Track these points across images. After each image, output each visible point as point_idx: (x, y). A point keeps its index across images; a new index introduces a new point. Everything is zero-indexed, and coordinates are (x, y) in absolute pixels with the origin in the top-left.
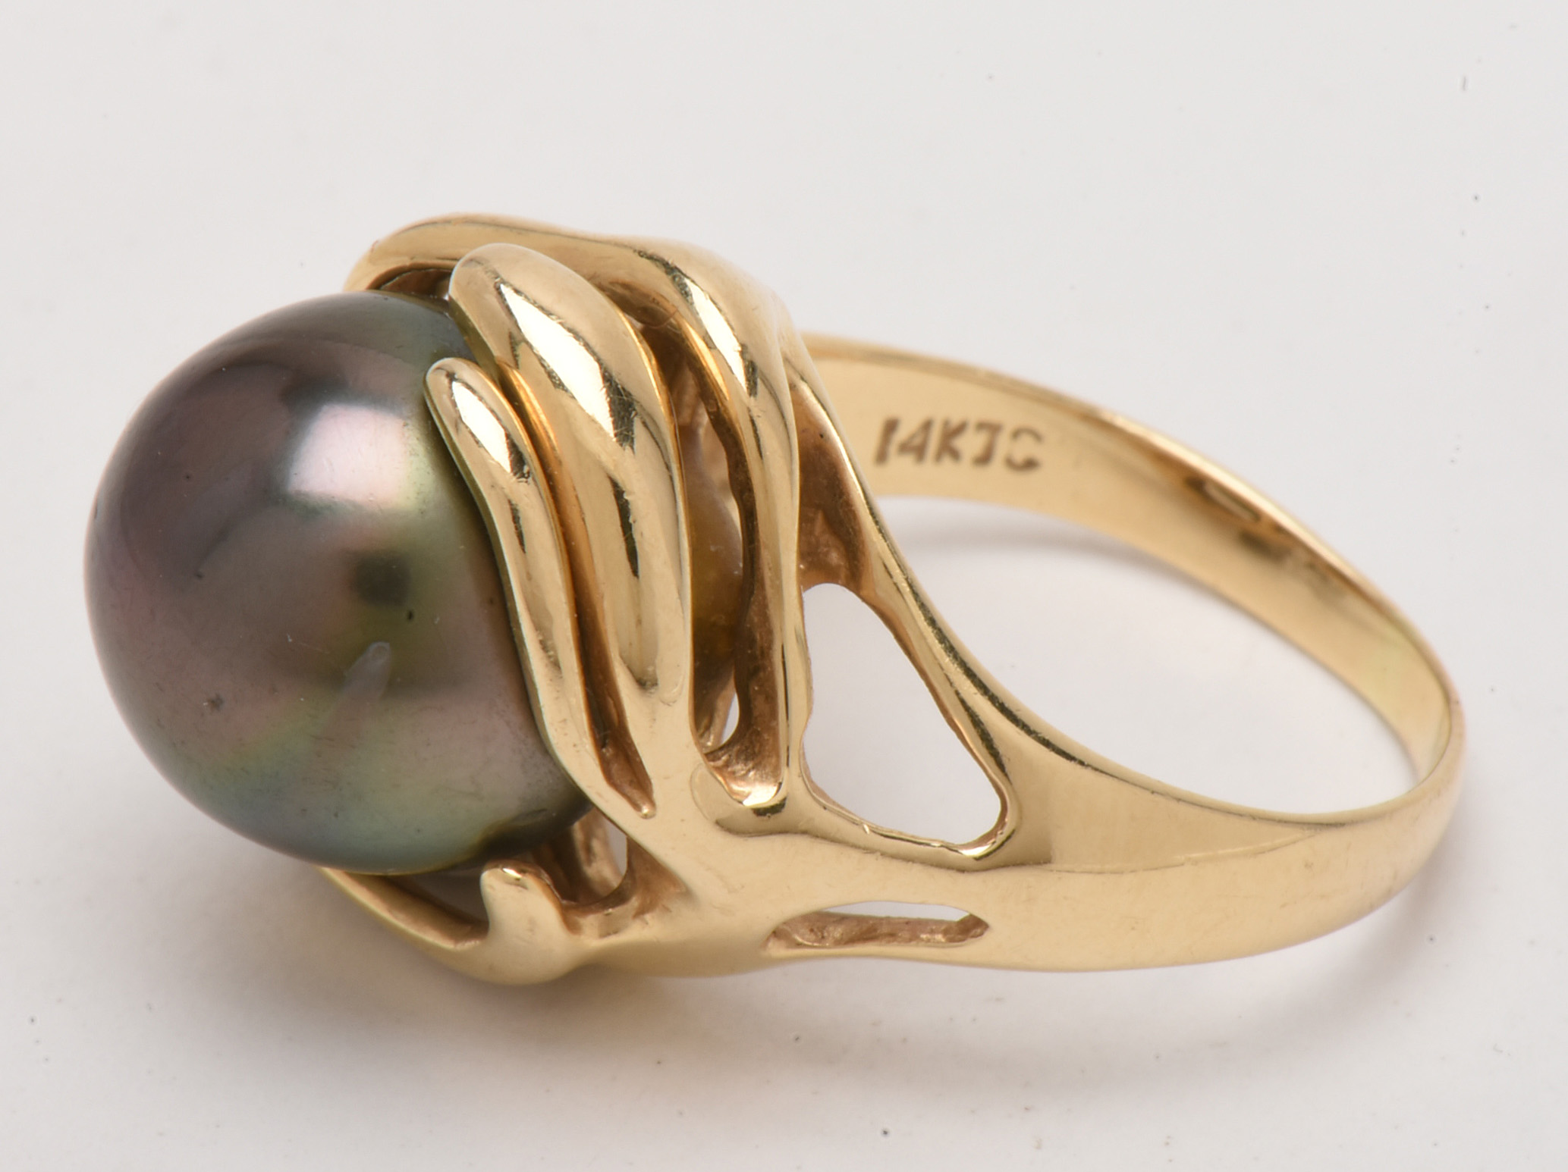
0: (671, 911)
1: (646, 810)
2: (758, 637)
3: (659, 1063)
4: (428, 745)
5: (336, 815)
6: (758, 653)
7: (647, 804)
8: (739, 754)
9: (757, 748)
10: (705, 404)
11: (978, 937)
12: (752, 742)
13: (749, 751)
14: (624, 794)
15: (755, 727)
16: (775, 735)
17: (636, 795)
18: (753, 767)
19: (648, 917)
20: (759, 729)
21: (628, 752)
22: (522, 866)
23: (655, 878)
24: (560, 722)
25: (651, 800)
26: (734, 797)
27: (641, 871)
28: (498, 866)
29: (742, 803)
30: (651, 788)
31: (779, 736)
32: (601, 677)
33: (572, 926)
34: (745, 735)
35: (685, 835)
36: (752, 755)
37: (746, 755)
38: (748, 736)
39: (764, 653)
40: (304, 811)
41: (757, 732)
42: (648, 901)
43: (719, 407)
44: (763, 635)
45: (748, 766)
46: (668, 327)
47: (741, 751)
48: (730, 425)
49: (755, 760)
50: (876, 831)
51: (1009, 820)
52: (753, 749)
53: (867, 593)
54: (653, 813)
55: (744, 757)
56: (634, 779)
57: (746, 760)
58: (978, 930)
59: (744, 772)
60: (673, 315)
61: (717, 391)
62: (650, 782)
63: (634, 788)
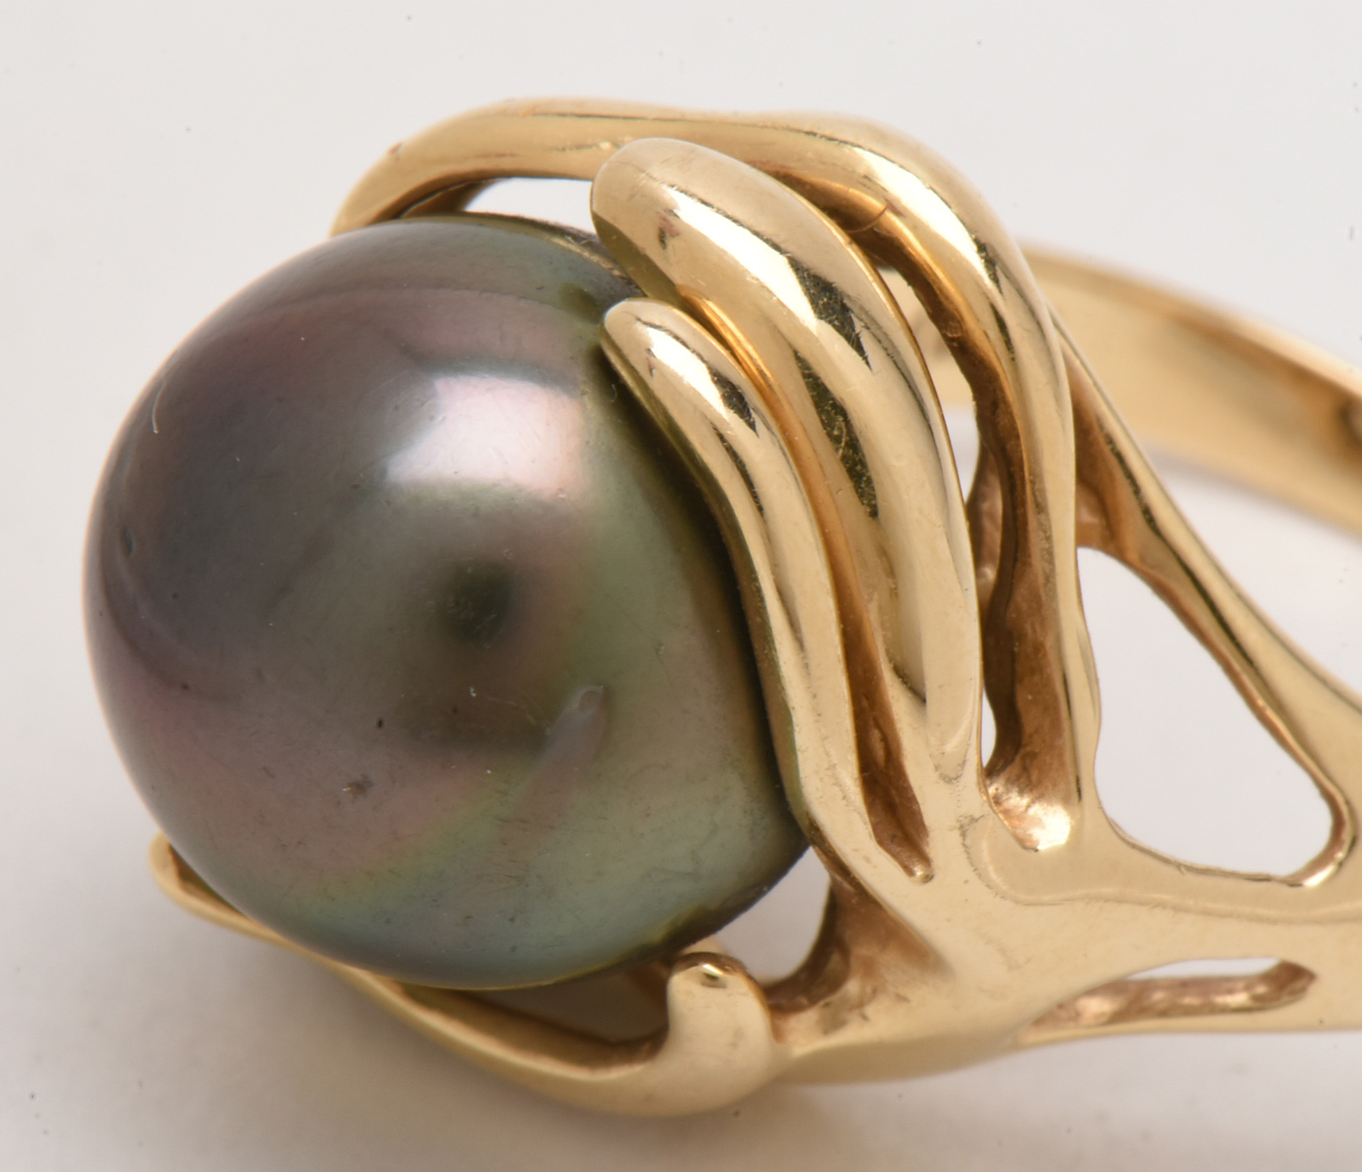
1: (919, 872)
2: (1029, 631)
4: (648, 815)
5: (512, 920)
7: (919, 866)
8: (1009, 786)
9: (1035, 776)
10: (940, 328)
11: (1298, 994)
12: (1025, 769)
13: (1022, 780)
14: (895, 856)
15: (1028, 749)
16: (1060, 756)
17: (905, 855)
18: (1033, 802)
19: (870, 1010)
20: (1037, 751)
21: (897, 800)
22: (723, 960)
23: (890, 961)
24: (828, 769)
25: (925, 860)
26: (1026, 844)
27: (862, 950)
28: (695, 964)
29: (1037, 850)
30: (927, 844)
31: (1068, 757)
32: (865, 704)
33: (777, 1033)
34: (1013, 760)
35: (967, 900)
36: (1027, 786)
37: (1019, 786)
38: (1018, 759)
39: (1039, 648)
40: (468, 917)
41: (1033, 756)
42: (869, 989)
43: (965, 332)
44: (1037, 626)
45: (1025, 801)
46: (876, 229)
47: (1010, 782)
48: (982, 354)
49: (1034, 792)
50: (1192, 869)
51: (1346, 836)
52: (1029, 777)
53: (1133, 556)
54: (928, 878)
55: (1017, 789)
56: (899, 834)
57: (1021, 792)
58: (1298, 985)
59: (1022, 809)
60: (882, 213)
61: (957, 310)
62: (927, 835)
63: (899, 846)
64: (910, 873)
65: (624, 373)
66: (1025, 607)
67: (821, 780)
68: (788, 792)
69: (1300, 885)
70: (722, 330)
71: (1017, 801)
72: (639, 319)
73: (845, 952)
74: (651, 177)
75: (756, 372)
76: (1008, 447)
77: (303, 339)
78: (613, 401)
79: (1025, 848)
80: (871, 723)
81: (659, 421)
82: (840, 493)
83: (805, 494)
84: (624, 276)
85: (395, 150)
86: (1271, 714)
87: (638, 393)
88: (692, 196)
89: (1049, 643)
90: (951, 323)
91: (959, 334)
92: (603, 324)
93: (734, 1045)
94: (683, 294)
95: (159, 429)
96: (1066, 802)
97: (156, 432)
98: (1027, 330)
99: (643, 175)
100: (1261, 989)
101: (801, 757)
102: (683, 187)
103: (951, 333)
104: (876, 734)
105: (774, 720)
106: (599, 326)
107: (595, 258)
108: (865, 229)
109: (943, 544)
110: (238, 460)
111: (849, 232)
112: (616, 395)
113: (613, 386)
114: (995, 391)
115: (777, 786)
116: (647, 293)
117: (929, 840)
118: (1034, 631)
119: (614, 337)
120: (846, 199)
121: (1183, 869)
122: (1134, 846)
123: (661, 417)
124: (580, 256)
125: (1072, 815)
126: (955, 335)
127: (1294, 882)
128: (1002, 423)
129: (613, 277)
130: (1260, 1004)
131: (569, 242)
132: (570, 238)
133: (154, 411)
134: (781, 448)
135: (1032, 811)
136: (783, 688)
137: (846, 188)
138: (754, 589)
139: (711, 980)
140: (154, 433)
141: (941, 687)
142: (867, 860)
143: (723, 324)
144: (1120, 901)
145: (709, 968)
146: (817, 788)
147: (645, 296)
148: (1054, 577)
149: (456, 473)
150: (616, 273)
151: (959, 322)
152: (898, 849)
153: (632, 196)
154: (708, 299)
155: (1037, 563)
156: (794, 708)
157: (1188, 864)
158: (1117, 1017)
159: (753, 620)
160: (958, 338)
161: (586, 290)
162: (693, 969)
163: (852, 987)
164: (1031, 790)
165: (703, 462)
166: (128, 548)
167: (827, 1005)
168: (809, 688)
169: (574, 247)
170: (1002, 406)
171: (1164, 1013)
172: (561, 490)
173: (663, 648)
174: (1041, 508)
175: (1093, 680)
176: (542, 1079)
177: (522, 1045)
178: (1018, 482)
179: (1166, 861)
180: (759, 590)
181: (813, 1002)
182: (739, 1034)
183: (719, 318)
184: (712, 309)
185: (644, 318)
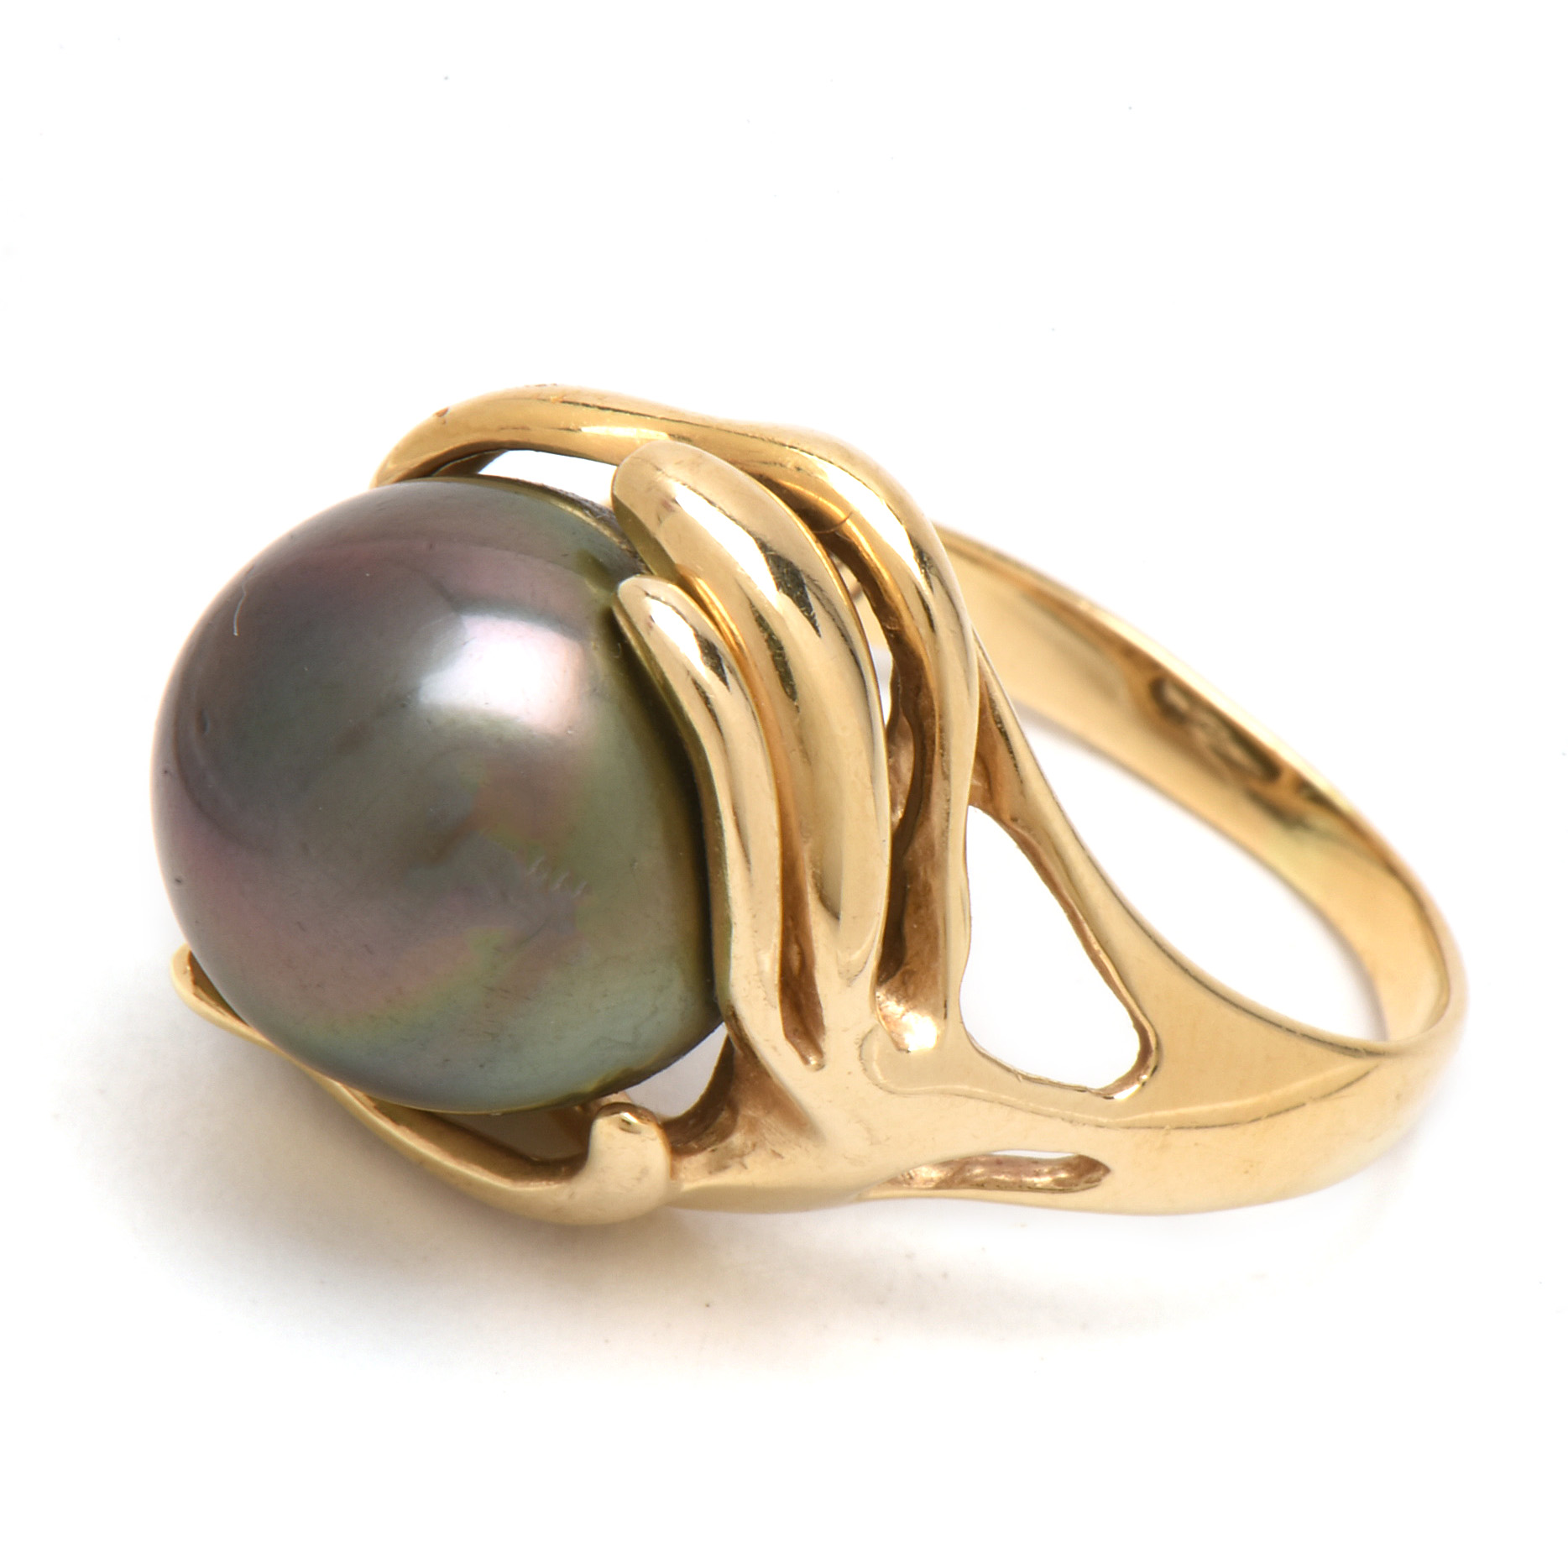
0: (782, 1158)
1: (813, 1061)
2: (922, 874)
3: (708, 1306)
4: (605, 996)
6: (920, 888)
7: (814, 1057)
8: (889, 996)
9: (911, 990)
10: (881, 621)
11: (1093, 1183)
12: (904, 983)
13: (901, 992)
14: (796, 1046)
15: (908, 967)
16: (935, 977)
17: (803, 1046)
18: (907, 1011)
19: (748, 1160)
20: (915, 970)
21: (804, 1002)
22: (640, 1111)
23: (770, 1122)
24: (756, 975)
25: (819, 1052)
26: (900, 1048)
27: (748, 1112)
28: (618, 1113)
29: (908, 1052)
30: (824, 1040)
31: (940, 979)
32: (790, 923)
33: (673, 1172)
34: (894, 975)
35: (847, 1088)
36: (904, 997)
37: (897, 997)
38: (898, 976)
39: (927, 889)
40: (447, 1060)
41: (911, 973)
42: (749, 1143)
43: (902, 626)
44: (929, 870)
45: (901, 1009)
46: (838, 534)
47: (891, 992)
48: (914, 647)
49: (910, 1003)
50: (1027, 1078)
51: (1152, 1062)
52: (906, 990)
53: (1006, 817)
54: (820, 1066)
55: (895, 999)
56: (800, 1029)
57: (898, 1002)
58: (1095, 1175)
59: (899, 1016)
60: (845, 521)
61: (897, 608)
62: (824, 1034)
63: (799, 1038)
64: (806, 1061)
65: (629, 635)
66: (920, 853)
67: (749, 983)
68: (718, 986)
69: (1112, 1098)
70: (710, 607)
71: (893, 1007)
72: (647, 594)
73: (734, 1111)
74: (667, 475)
75: (733, 643)
76: (925, 724)
77: (368, 575)
78: (617, 657)
79: (900, 1049)
80: (793, 939)
81: (656, 679)
82: (794, 753)
83: (767, 753)
84: (631, 550)
85: (442, 414)
86: (1103, 956)
87: (639, 652)
88: (700, 494)
89: (935, 884)
90: (891, 618)
91: (897, 628)
92: (616, 594)
93: (639, 1179)
94: (681, 573)
95: (239, 632)
96: (934, 1013)
97: (236, 634)
98: (952, 631)
99: (659, 473)
100: (1063, 1175)
101: (734, 963)
102: (693, 486)
103: (890, 626)
104: (795, 949)
105: (716, 930)
106: (612, 594)
107: (607, 533)
108: (828, 532)
109: (870, 803)
110: (306, 669)
111: (817, 532)
112: (621, 652)
113: (619, 645)
114: (920, 677)
115: (709, 980)
116: (653, 571)
117: (826, 1037)
118: (925, 872)
119: (626, 607)
120: (815, 506)
121: (1021, 1078)
122: (984, 1055)
123: (658, 677)
124: (597, 530)
125: (939, 1026)
126: (893, 628)
127: (1106, 1094)
128: (922, 704)
129: (622, 550)
130: (1062, 1187)
131: (587, 515)
132: (587, 512)
133: (236, 616)
134: (753, 713)
135: (904, 1020)
136: (729, 907)
137: (816, 497)
138: (717, 824)
139: (626, 1126)
140: (234, 636)
141: (854, 918)
142: (775, 1049)
143: (712, 603)
144: (969, 1096)
145: (627, 1116)
146: (744, 989)
147: (652, 574)
148: (948, 832)
149: (487, 704)
150: (624, 546)
151: (897, 618)
152: (799, 1041)
153: (649, 489)
154: (699, 577)
155: (936, 817)
156: (735, 924)
157: (1025, 1074)
158: (943, 1184)
159: (711, 849)
160: (896, 631)
161: (601, 560)
162: (616, 1116)
163: (737, 1139)
164: (907, 1001)
165: (688, 718)
166: (202, 727)
167: (713, 1151)
168: (750, 909)
169: (589, 520)
170: (925, 690)
171: (981, 1186)
172: (570, 728)
173: (636, 864)
174: (946, 777)
175: (967, 919)
176: (470, 1182)
177: (456, 1154)
178: (929, 753)
179: (1008, 1070)
180: (720, 827)
181: (702, 1149)
182: (645, 1171)
183: (710, 598)
184: (703, 586)
185: (650, 593)
